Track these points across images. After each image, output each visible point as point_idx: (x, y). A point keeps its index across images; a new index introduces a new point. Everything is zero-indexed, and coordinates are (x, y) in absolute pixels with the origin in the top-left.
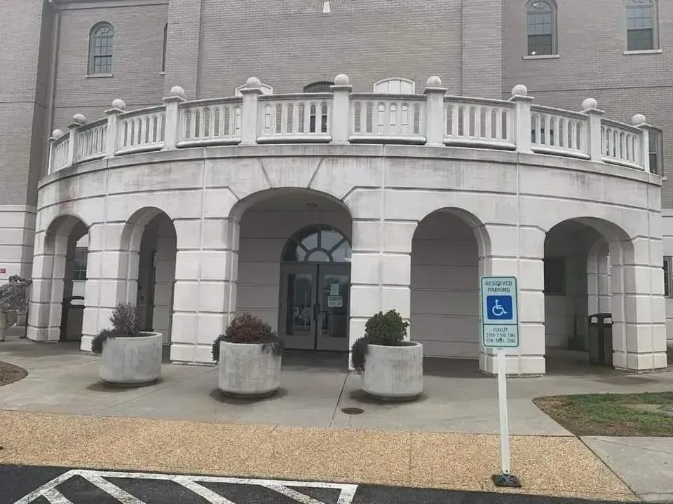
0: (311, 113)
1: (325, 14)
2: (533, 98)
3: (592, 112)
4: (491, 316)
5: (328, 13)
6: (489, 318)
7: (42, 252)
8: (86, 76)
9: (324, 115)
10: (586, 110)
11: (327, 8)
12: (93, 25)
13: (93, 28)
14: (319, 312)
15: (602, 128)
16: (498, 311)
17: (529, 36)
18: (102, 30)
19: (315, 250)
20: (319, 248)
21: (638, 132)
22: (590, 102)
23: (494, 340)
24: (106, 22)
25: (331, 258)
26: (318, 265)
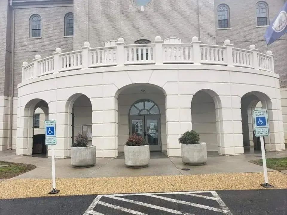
0: (146, 52)
1: (142, 11)
2: (233, 45)
3: (254, 50)
4: (258, 125)
5: (143, 11)
6: (257, 125)
7: (23, 116)
8: (29, 38)
9: (142, 53)
10: (252, 49)
11: (142, 9)
12: (31, 16)
13: (31, 17)
14: (146, 136)
15: (258, 56)
16: (260, 123)
17: (219, 20)
18: (35, 18)
19: (142, 110)
20: (144, 109)
21: (270, 58)
22: (253, 46)
23: (260, 134)
24: (37, 14)
25: (150, 113)
26: (144, 116)
